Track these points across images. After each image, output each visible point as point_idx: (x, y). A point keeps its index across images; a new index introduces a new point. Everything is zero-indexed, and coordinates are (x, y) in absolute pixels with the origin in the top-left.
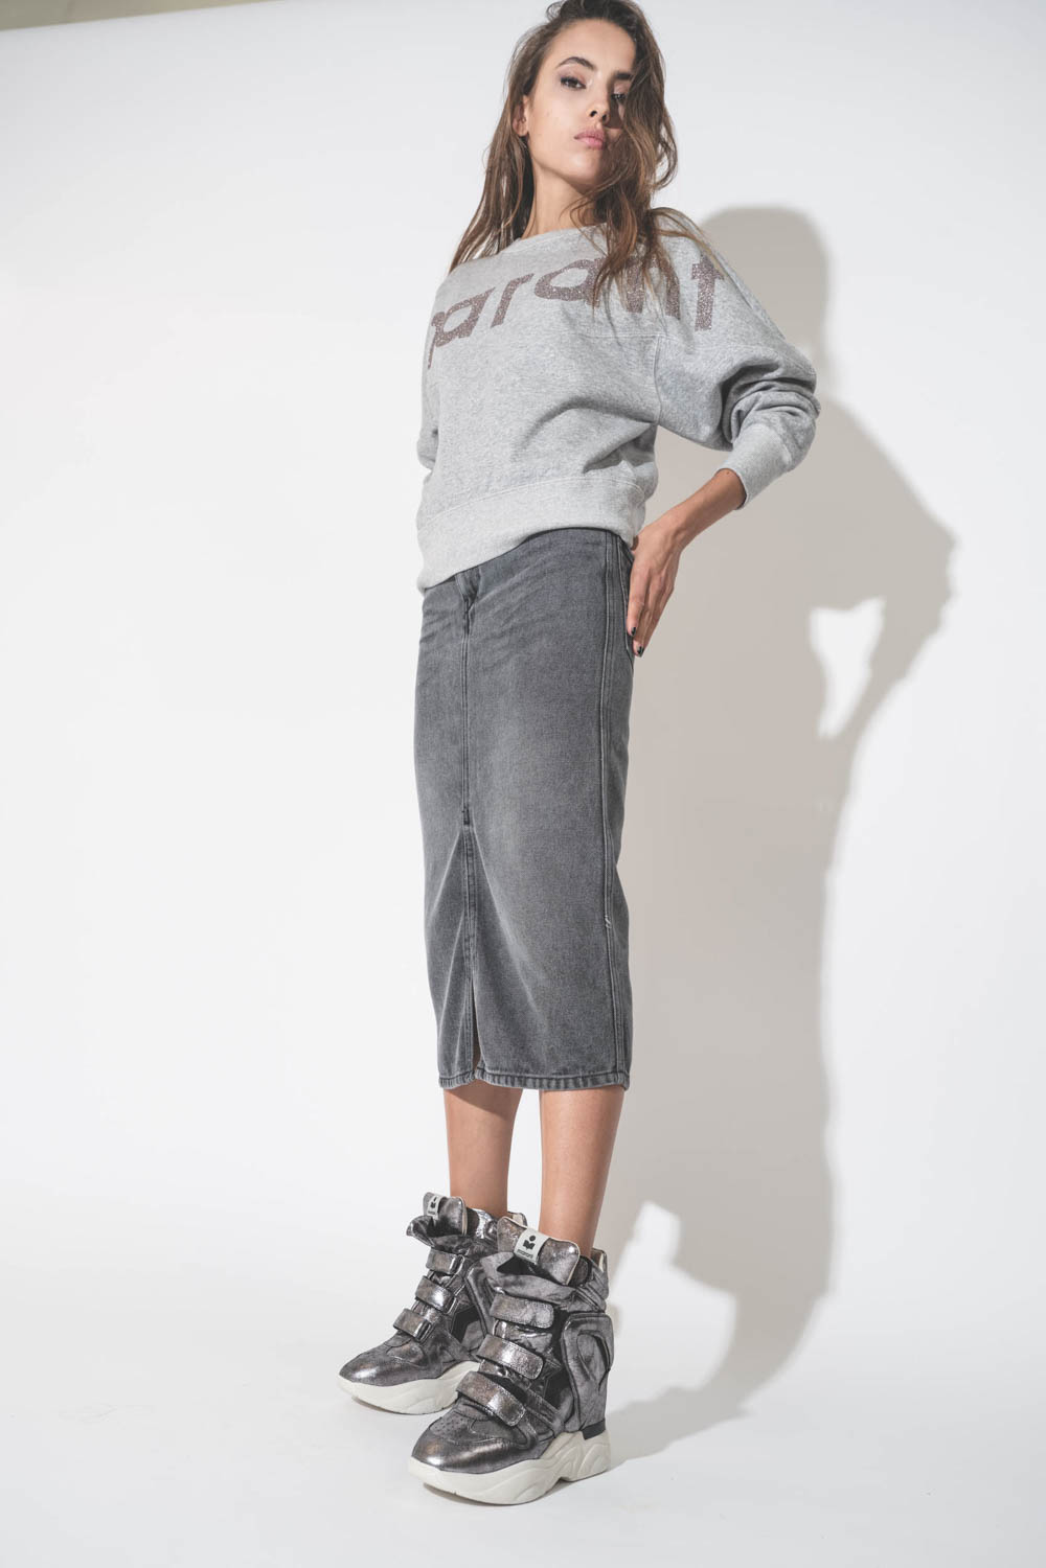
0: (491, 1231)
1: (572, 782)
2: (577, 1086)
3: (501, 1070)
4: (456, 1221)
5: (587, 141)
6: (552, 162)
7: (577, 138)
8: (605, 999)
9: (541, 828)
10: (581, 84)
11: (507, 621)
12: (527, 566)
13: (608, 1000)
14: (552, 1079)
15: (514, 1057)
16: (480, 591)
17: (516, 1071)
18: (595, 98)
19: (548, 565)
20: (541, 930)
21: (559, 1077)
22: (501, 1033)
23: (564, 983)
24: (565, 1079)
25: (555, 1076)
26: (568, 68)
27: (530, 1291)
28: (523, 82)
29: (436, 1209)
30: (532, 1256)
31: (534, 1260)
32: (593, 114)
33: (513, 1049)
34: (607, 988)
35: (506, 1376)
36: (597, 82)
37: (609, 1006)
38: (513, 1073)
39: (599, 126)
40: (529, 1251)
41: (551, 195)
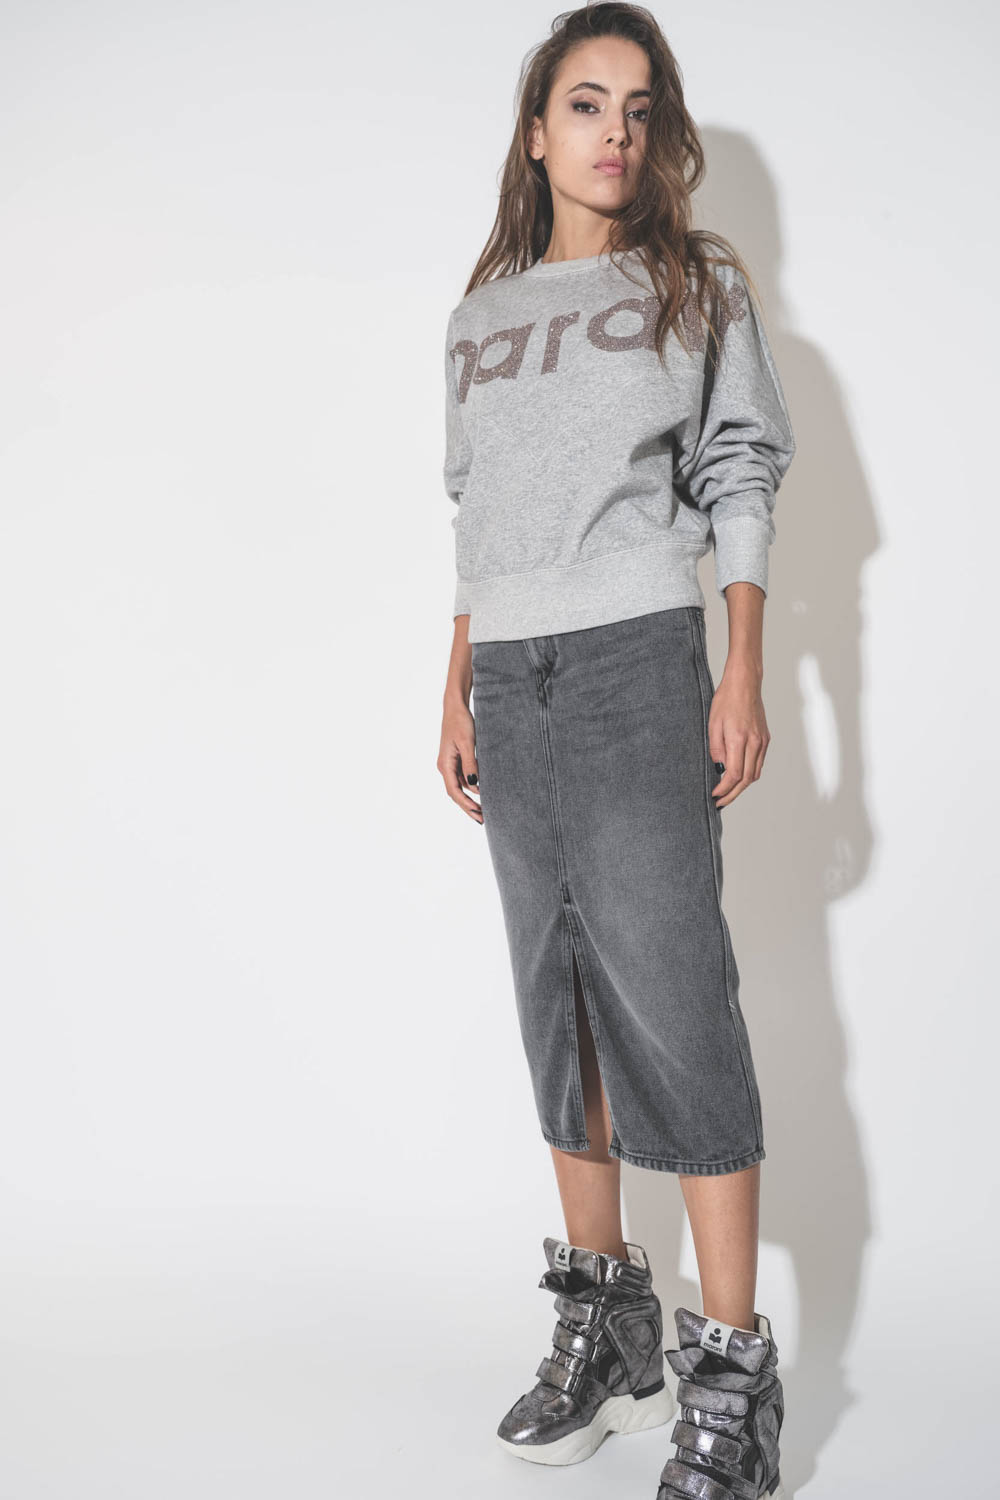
0: (619, 1273)
1: (688, 874)
2: (728, 1170)
3: (645, 1153)
4: (592, 1274)
5: (609, 170)
6: (573, 191)
7: (595, 167)
8: (740, 1082)
9: (661, 921)
10: (594, 107)
11: (599, 705)
12: (616, 652)
13: (744, 1083)
14: (703, 1165)
15: (660, 1142)
16: (557, 666)
17: (663, 1156)
18: (610, 121)
19: (641, 652)
20: (673, 1022)
21: (710, 1163)
22: (642, 1118)
23: (704, 1073)
24: (717, 1165)
25: (706, 1163)
26: (581, 94)
27: (726, 1385)
28: (535, 103)
29: (567, 1261)
30: (721, 1350)
31: (723, 1353)
32: (610, 141)
33: (657, 1135)
34: (741, 1071)
35: (710, 1465)
36: (613, 104)
37: (745, 1088)
38: (660, 1158)
39: (617, 152)
40: (716, 1345)
41: (574, 223)
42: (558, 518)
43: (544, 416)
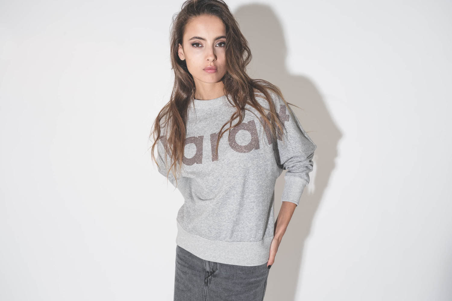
10: (201, 45)
18: (207, 52)
26: (195, 41)
32: (208, 60)
36: (208, 44)
39: (212, 64)
42: (225, 222)
43: (219, 180)
